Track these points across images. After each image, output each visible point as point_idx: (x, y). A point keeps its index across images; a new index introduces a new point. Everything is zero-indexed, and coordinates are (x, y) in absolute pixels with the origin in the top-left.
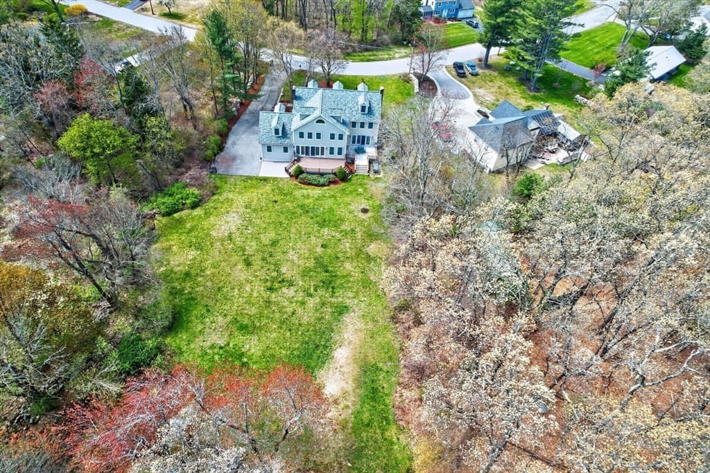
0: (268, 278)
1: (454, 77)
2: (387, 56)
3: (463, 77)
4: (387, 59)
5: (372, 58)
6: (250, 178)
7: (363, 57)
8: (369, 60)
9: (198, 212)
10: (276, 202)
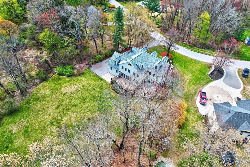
0: (56, 118)
1: (239, 75)
2: (210, 54)
3: (245, 77)
4: (209, 55)
5: (201, 52)
6: (97, 76)
7: (197, 50)
8: (198, 52)
9: (68, 79)
10: (95, 90)
